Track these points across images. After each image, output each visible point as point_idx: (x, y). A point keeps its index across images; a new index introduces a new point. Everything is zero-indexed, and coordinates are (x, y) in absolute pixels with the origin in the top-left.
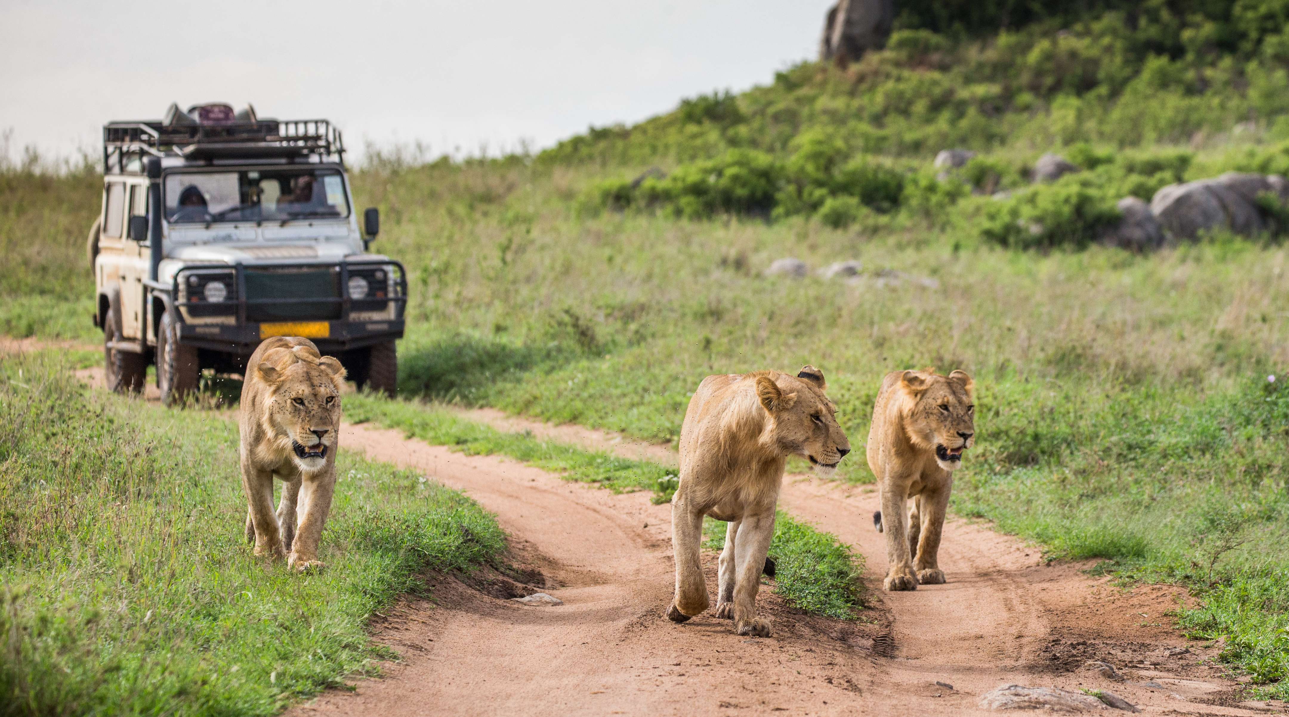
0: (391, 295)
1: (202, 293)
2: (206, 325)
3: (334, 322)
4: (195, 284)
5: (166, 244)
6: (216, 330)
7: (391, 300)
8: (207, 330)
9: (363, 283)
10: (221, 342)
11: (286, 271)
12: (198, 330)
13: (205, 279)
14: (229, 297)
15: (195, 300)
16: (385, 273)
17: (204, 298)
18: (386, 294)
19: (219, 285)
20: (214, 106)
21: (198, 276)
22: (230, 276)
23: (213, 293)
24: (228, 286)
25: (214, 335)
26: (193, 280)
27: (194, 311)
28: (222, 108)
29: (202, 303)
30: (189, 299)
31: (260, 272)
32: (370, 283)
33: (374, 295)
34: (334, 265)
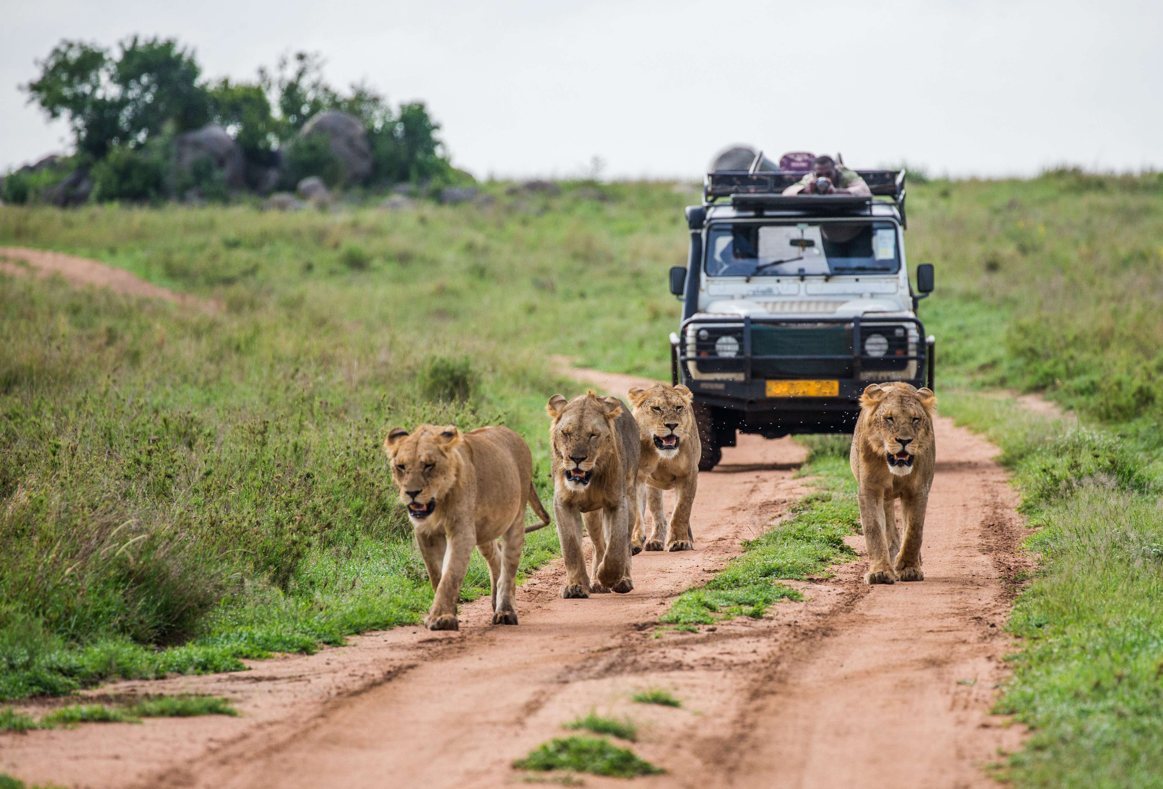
0: (913, 353)
1: (713, 347)
2: (716, 381)
3: (844, 380)
4: (705, 338)
5: (703, 297)
6: (721, 386)
7: (912, 358)
8: (712, 386)
9: (882, 340)
10: (725, 398)
11: (800, 326)
12: (703, 386)
13: (716, 334)
14: (740, 352)
15: (704, 356)
16: (906, 331)
17: (715, 353)
18: (906, 353)
19: (731, 340)
20: (796, 154)
21: (709, 330)
22: (740, 330)
23: (725, 347)
24: (740, 340)
25: (720, 390)
26: (703, 333)
27: (703, 366)
28: (806, 158)
29: (713, 357)
30: (698, 354)
31: (770, 327)
32: (889, 340)
33: (893, 353)
34: (848, 321)
